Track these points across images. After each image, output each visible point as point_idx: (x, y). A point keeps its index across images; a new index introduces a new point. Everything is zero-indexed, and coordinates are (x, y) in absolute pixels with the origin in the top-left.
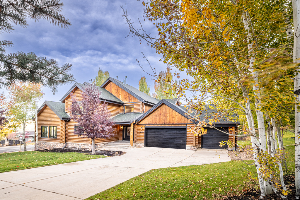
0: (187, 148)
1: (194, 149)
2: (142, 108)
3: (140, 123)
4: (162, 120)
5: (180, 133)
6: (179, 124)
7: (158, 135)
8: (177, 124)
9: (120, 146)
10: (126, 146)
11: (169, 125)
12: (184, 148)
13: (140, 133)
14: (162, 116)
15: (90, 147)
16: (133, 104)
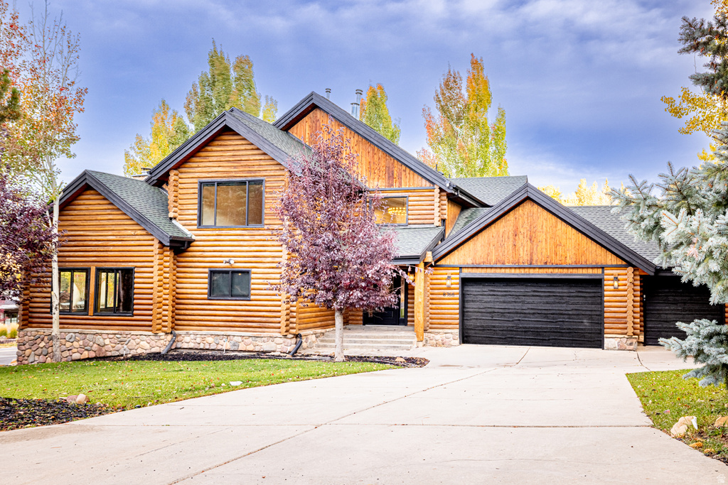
0: (607, 342)
1: (628, 347)
2: (439, 209)
3: (442, 262)
4: (521, 253)
5: (580, 294)
6: (579, 265)
7: (504, 302)
8: (574, 265)
9: (380, 342)
10: (401, 342)
11: (545, 270)
12: (599, 344)
13: (442, 296)
14: (522, 240)
15: (279, 346)
16: (404, 194)
